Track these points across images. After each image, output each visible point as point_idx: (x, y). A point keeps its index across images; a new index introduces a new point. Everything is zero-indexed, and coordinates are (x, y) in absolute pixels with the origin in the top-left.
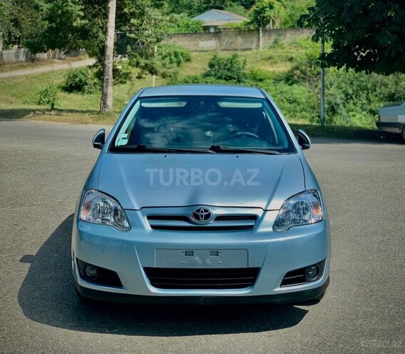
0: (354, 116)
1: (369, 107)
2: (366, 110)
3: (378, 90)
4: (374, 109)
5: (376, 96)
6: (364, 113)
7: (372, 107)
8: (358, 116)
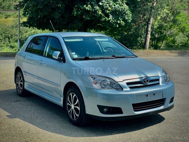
0: (4, 49)
1: (10, 45)
2: (9, 46)
3: (13, 37)
4: (12, 46)
5: (13, 40)
6: (8, 47)
7: (12, 44)
8: (5, 49)
